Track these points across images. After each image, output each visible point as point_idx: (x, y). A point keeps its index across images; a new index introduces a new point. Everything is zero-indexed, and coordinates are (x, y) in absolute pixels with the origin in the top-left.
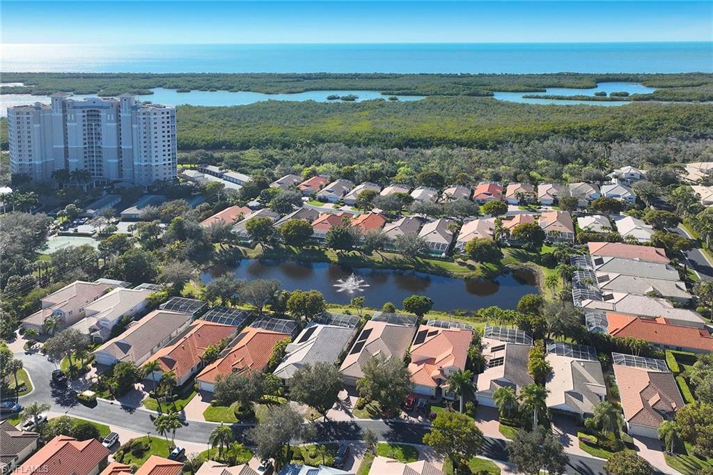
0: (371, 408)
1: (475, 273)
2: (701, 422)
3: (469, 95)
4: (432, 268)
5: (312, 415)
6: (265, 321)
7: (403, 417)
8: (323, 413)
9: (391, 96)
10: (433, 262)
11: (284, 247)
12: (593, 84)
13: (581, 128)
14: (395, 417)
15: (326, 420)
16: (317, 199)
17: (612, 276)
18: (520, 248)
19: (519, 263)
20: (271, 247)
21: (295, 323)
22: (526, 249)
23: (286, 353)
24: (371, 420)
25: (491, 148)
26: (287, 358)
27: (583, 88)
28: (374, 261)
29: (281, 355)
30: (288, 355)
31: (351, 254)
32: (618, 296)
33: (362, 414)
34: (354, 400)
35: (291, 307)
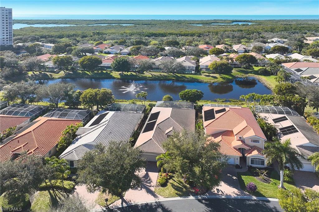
0: (176, 184)
1: (218, 80)
4: (187, 78)
5: (107, 200)
6: (58, 112)
7: (216, 192)
8: (121, 196)
10: (187, 76)
11: (81, 72)
12: (231, 22)
14: (207, 192)
15: (125, 205)
16: (104, 52)
17: (317, 76)
18: (240, 68)
19: (243, 75)
21: (87, 112)
22: (244, 68)
23: (77, 136)
24: (179, 198)
26: (77, 140)
28: (146, 77)
29: (72, 137)
30: (79, 137)
31: (129, 73)
33: (167, 192)
34: (154, 177)
35: (84, 101)
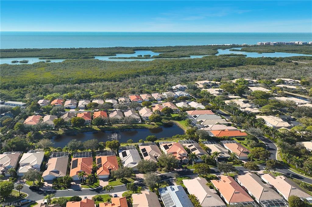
0: (164, 170)
2: (259, 152)
3: (84, 58)
4: (139, 127)
7: (176, 170)
9: (47, 60)
10: (138, 125)
11: (72, 128)
12: (133, 52)
13: (148, 71)
14: (173, 170)
17: (204, 120)
19: (167, 121)
20: (66, 129)
22: (167, 116)
23: (122, 161)
24: (167, 173)
25: (118, 81)
26: (124, 162)
27: (130, 53)
28: (115, 128)
31: (104, 127)
32: (210, 126)
33: (163, 172)
